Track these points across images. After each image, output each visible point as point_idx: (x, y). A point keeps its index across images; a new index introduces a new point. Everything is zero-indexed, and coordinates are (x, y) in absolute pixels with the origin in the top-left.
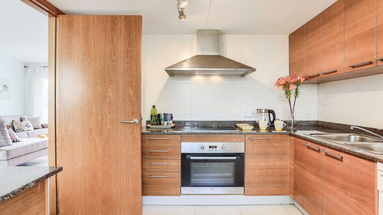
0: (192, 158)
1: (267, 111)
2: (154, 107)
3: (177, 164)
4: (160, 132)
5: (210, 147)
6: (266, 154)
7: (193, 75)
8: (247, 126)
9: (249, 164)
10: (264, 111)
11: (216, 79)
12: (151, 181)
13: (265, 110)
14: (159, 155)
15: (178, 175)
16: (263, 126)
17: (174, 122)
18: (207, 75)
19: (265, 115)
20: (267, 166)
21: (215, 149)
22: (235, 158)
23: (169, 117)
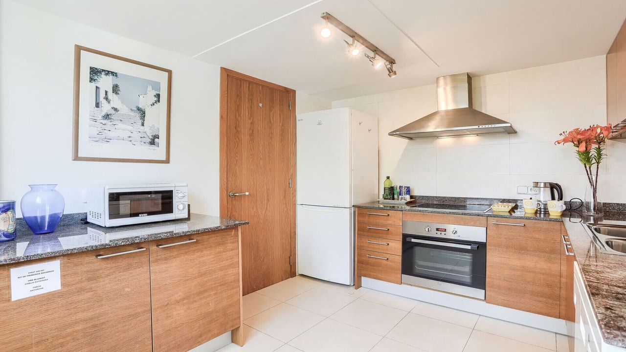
0: (413, 240)
1: (548, 185)
2: (388, 178)
3: (397, 246)
4: (393, 208)
5: (437, 229)
6: (521, 249)
7: (437, 137)
8: (500, 206)
9: (493, 258)
10: (542, 185)
11: (471, 139)
12: (370, 261)
13: (545, 184)
14: (379, 233)
15: (398, 259)
16: (528, 207)
17: (412, 197)
18: (458, 135)
19: (544, 191)
20: (523, 267)
21: (444, 233)
22: (469, 247)
23: (404, 190)
